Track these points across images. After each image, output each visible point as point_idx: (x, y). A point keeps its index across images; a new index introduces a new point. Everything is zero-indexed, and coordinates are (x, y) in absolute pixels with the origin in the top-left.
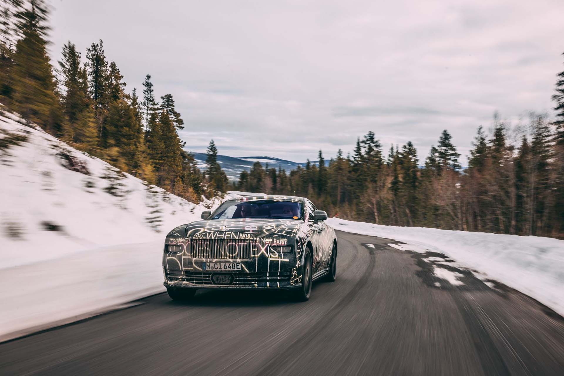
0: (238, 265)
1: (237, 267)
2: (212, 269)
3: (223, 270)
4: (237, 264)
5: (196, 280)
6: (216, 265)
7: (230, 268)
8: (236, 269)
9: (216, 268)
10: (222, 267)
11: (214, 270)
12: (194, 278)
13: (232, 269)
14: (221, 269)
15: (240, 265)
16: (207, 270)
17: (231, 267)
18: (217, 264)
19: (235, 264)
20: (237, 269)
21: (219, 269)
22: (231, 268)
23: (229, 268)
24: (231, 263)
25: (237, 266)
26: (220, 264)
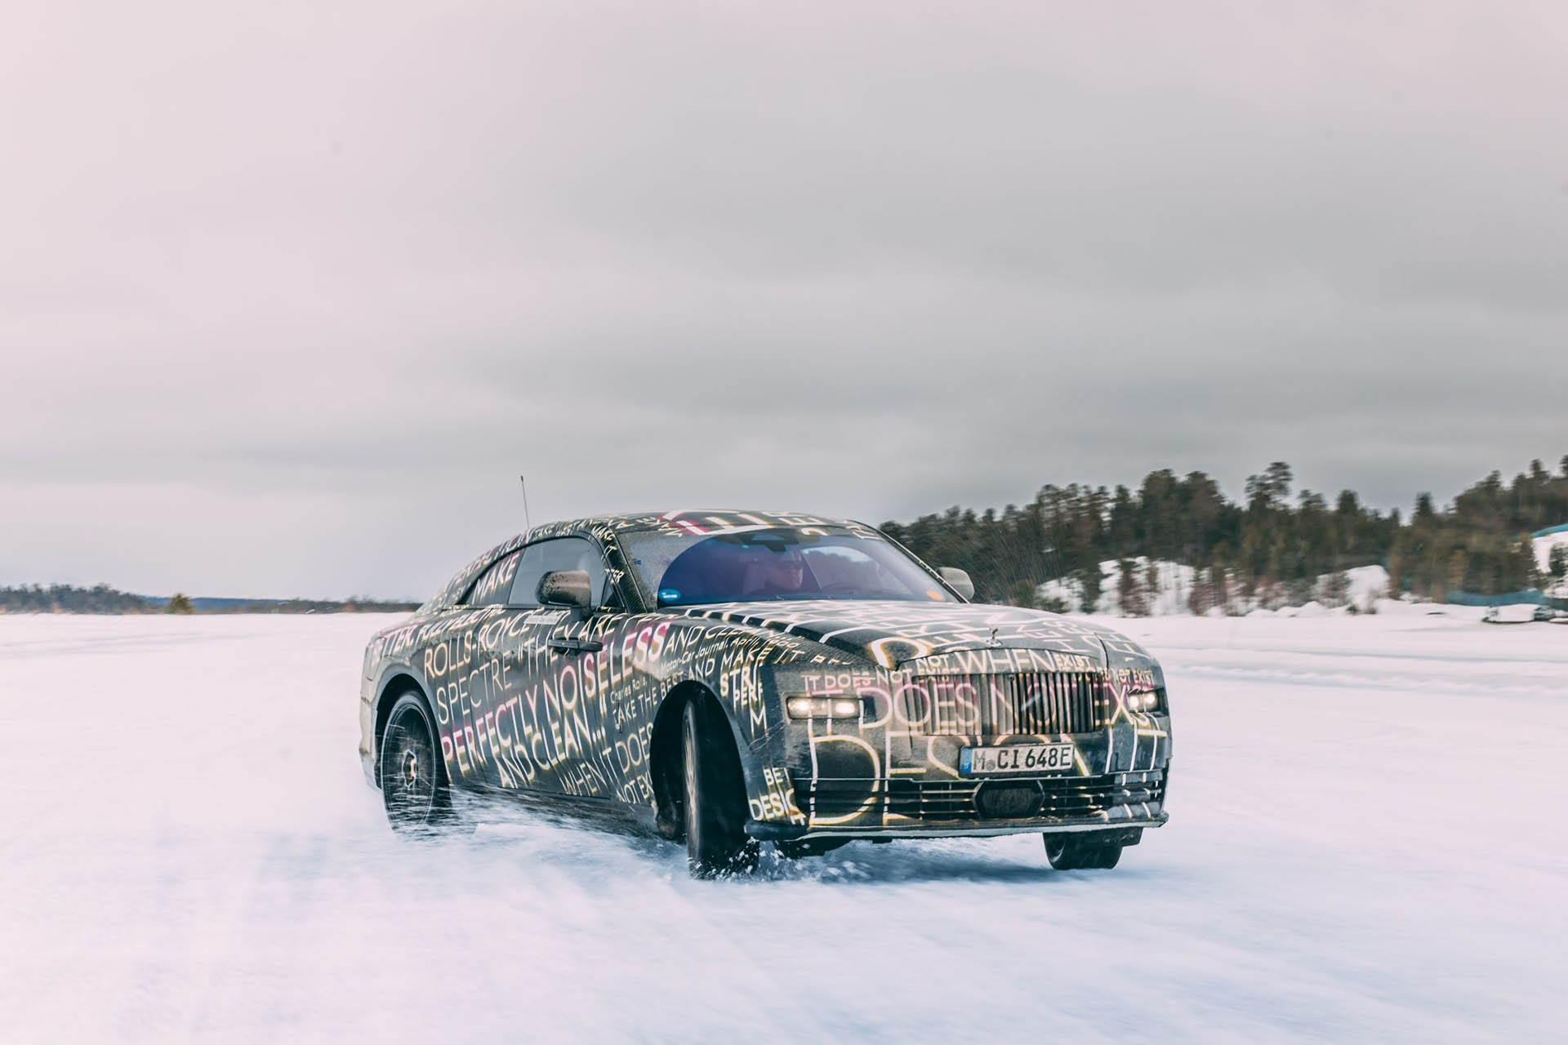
0: (1065, 752)
1: (1062, 759)
2: (988, 768)
3: (1023, 768)
4: (1063, 749)
5: (925, 806)
6: (1003, 754)
7: (1043, 762)
8: (1058, 767)
9: (1003, 764)
10: (1021, 761)
11: (997, 770)
12: (925, 801)
13: (1047, 767)
14: (1017, 767)
15: (1070, 752)
16: (973, 771)
17: (1047, 759)
18: (1006, 752)
19: (1059, 748)
20: (1062, 764)
21: (1012, 767)
22: (1047, 764)
23: (1039, 762)
24: (1048, 748)
25: (1063, 755)
26: (1016, 752)
